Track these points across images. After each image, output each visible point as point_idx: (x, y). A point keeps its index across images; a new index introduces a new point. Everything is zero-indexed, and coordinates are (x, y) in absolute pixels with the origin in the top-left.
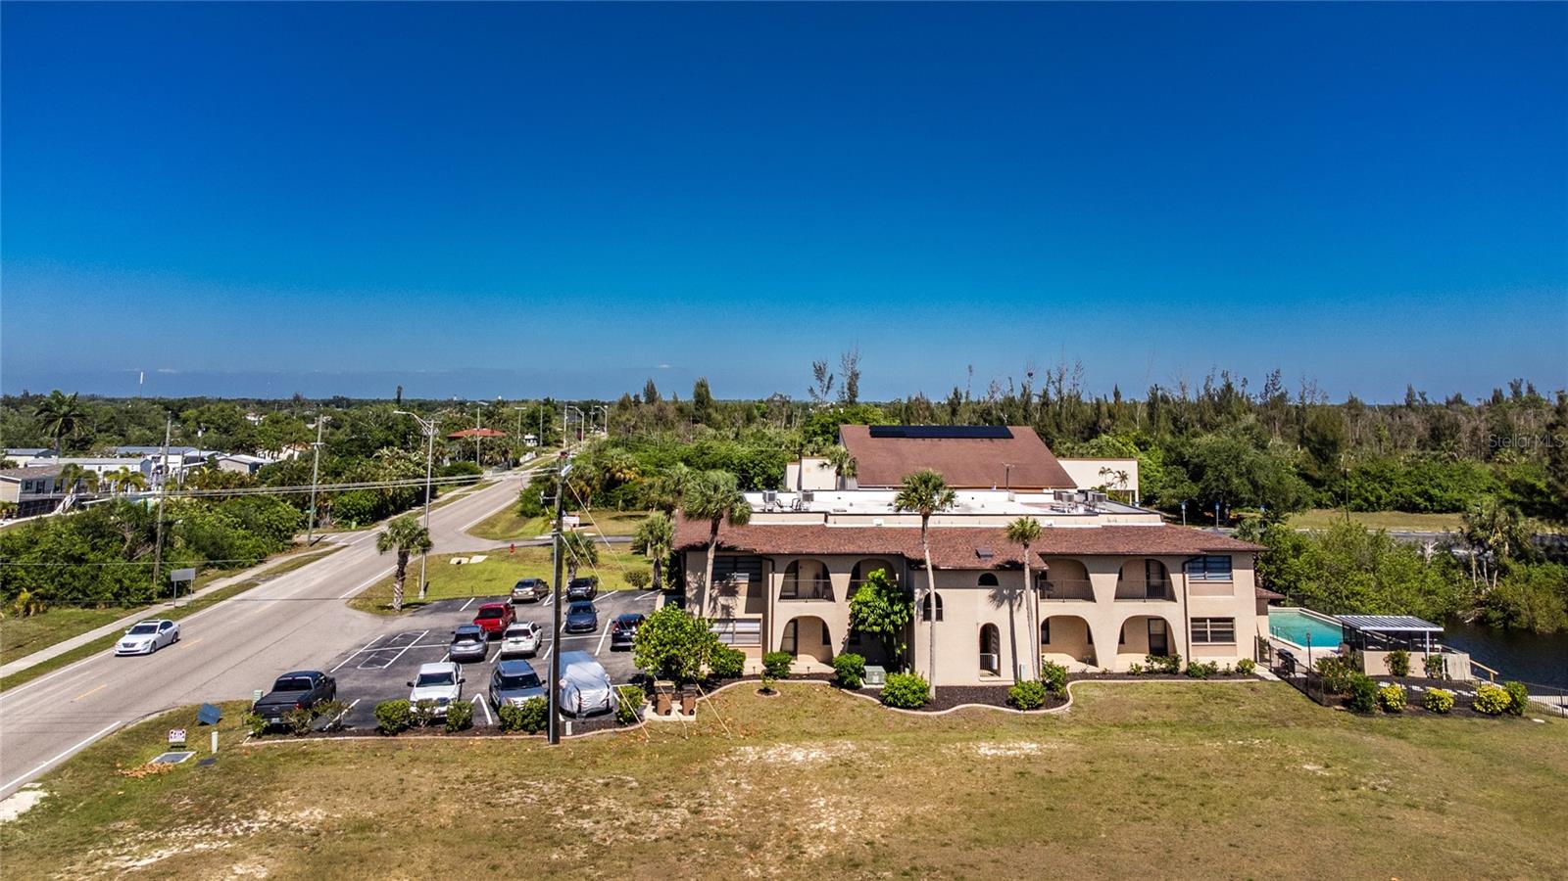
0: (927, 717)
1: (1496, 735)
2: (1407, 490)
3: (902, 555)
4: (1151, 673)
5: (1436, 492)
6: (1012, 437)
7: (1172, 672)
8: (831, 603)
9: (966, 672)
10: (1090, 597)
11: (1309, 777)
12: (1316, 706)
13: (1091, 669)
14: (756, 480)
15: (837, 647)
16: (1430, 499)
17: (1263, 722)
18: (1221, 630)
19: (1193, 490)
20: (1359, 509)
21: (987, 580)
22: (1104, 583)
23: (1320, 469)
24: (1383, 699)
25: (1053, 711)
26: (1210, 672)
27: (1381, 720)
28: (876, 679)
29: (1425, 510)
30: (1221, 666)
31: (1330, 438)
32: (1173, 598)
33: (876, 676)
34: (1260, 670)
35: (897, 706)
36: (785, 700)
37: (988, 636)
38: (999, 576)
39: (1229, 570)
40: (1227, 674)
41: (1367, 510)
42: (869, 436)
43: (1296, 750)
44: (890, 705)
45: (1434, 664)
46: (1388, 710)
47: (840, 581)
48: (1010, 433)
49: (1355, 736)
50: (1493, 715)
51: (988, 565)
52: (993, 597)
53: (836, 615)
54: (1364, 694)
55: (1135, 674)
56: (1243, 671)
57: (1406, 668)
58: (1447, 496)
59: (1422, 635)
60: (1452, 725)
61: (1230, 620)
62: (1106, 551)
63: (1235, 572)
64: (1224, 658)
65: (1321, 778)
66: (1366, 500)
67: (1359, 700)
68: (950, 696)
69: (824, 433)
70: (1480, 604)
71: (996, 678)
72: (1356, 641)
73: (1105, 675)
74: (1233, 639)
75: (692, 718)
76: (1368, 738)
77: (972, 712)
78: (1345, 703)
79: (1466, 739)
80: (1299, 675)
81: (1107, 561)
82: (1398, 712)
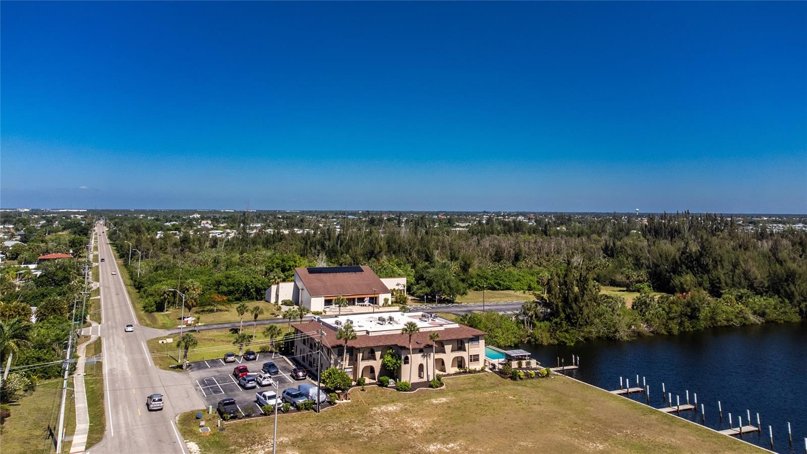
0: (411, 393)
1: (544, 383)
2: (492, 282)
3: (397, 345)
4: (460, 373)
5: (501, 282)
6: (363, 271)
7: (465, 372)
8: (375, 361)
9: (415, 379)
10: (444, 352)
11: (511, 400)
12: (504, 379)
13: (444, 373)
14: (251, 290)
15: (377, 374)
16: (499, 285)
17: (493, 386)
18: (475, 358)
19: (427, 290)
20: (477, 290)
21: (421, 351)
22: (448, 348)
23: (464, 275)
24: (519, 376)
25: (441, 388)
26: (475, 371)
27: (519, 382)
28: (392, 383)
29: (498, 289)
30: (477, 369)
31: (468, 263)
32: (465, 351)
33: (392, 382)
34: (487, 369)
35: (402, 391)
36: (370, 392)
37: (421, 367)
38: (424, 350)
39: (478, 340)
40: (479, 372)
41: (479, 290)
42: (308, 273)
43: (506, 393)
44: (400, 391)
45: (528, 364)
46: (520, 378)
47: (378, 354)
48: (362, 269)
49: (515, 387)
50: (543, 377)
51: (422, 347)
52: (422, 356)
53: (377, 364)
54: (516, 375)
55: (456, 374)
56: (483, 370)
57: (522, 365)
58: (505, 284)
59: (525, 356)
60: (535, 381)
61: (478, 355)
62: (449, 338)
63: (480, 341)
64: (477, 366)
65: (514, 400)
66: (479, 286)
67: (514, 377)
68: (415, 386)
69: (277, 267)
70: (528, 336)
71: (422, 379)
72: (509, 358)
73: (448, 375)
74: (478, 361)
75: (350, 401)
76: (519, 388)
77: (422, 390)
78: (510, 377)
79: (539, 385)
80: (497, 370)
81: (449, 342)
82: (523, 379)
